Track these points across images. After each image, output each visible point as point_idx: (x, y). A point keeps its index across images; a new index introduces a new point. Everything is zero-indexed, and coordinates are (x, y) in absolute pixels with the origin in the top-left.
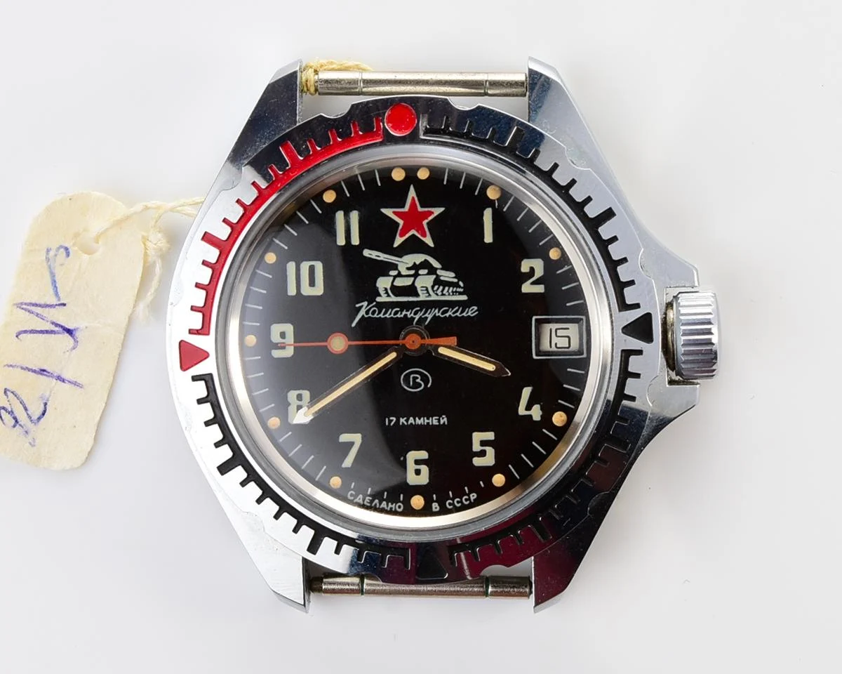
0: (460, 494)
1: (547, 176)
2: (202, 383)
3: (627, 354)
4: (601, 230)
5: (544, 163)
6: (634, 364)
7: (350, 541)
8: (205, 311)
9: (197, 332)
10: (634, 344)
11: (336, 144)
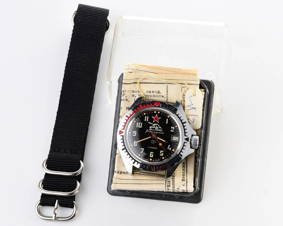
0: (157, 159)
1: (177, 115)
2: (122, 137)
3: (185, 143)
4: (184, 124)
5: (177, 113)
6: (185, 144)
7: (139, 163)
8: (124, 126)
9: (123, 129)
10: (186, 141)
11: (148, 106)
